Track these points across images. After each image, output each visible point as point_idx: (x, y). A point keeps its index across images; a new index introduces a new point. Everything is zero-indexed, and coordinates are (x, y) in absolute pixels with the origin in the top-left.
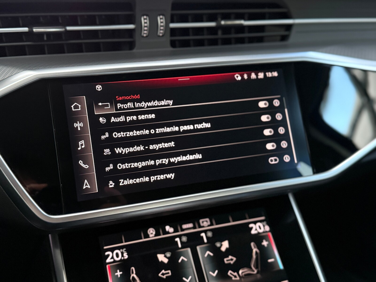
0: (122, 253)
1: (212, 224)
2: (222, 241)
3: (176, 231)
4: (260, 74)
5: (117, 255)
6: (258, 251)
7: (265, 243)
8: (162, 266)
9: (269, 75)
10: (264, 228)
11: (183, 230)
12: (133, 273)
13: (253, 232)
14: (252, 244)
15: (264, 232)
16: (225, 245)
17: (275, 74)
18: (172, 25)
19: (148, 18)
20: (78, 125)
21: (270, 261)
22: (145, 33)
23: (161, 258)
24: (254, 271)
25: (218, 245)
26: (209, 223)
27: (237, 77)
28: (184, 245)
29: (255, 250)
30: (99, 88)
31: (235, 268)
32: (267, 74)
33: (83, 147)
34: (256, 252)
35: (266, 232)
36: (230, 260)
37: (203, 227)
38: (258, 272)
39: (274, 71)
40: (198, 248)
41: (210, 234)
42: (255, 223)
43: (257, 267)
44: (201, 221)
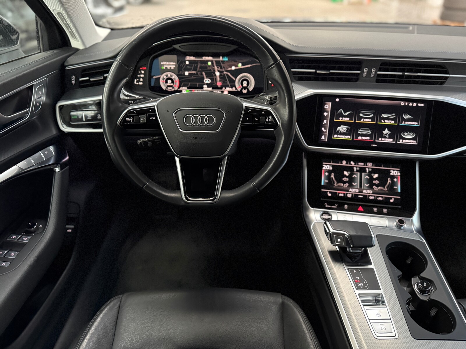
0: (330, 167)
1: (373, 166)
2: (375, 173)
3: (355, 164)
4: (414, 104)
5: (328, 167)
6: (391, 182)
7: (395, 180)
8: (345, 176)
9: (419, 105)
10: (398, 174)
11: (358, 165)
12: (332, 175)
13: (391, 174)
14: (389, 179)
15: (397, 175)
16: (376, 176)
17: (423, 105)
18: (379, 73)
19: (367, 69)
20: (325, 114)
21: (395, 187)
22: (364, 75)
23: (346, 173)
24: (385, 189)
25: (373, 175)
26: (371, 165)
27: (402, 103)
28: (357, 171)
29: (389, 181)
30: (337, 100)
31: (377, 186)
32: (418, 104)
33: (325, 123)
34: (390, 183)
35: (398, 175)
36: (377, 182)
37: (368, 166)
38: (387, 190)
39: (422, 104)
40: (363, 174)
41: (370, 170)
42: (394, 170)
43: (387, 188)
44: (368, 163)
